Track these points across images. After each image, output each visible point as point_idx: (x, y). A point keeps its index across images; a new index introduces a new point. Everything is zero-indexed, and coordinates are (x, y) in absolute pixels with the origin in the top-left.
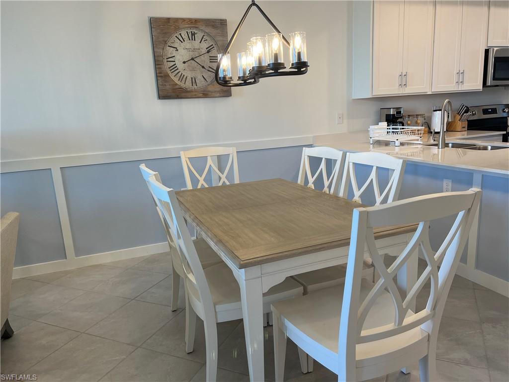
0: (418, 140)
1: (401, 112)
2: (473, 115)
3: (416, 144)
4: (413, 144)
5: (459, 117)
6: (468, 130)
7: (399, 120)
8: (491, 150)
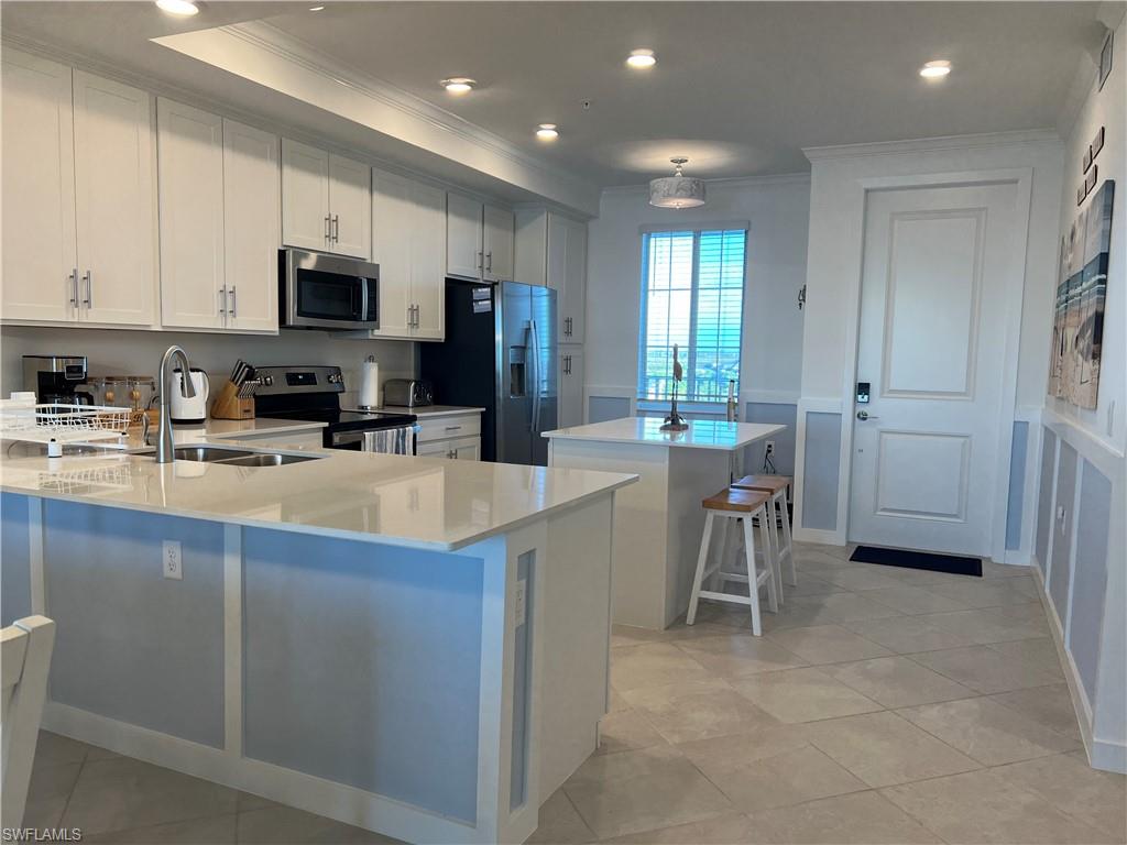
0: (115, 440)
1: (81, 367)
2: (267, 384)
3: (109, 450)
4: (102, 450)
5: (236, 388)
6: (257, 416)
7: (79, 388)
8: (283, 463)
